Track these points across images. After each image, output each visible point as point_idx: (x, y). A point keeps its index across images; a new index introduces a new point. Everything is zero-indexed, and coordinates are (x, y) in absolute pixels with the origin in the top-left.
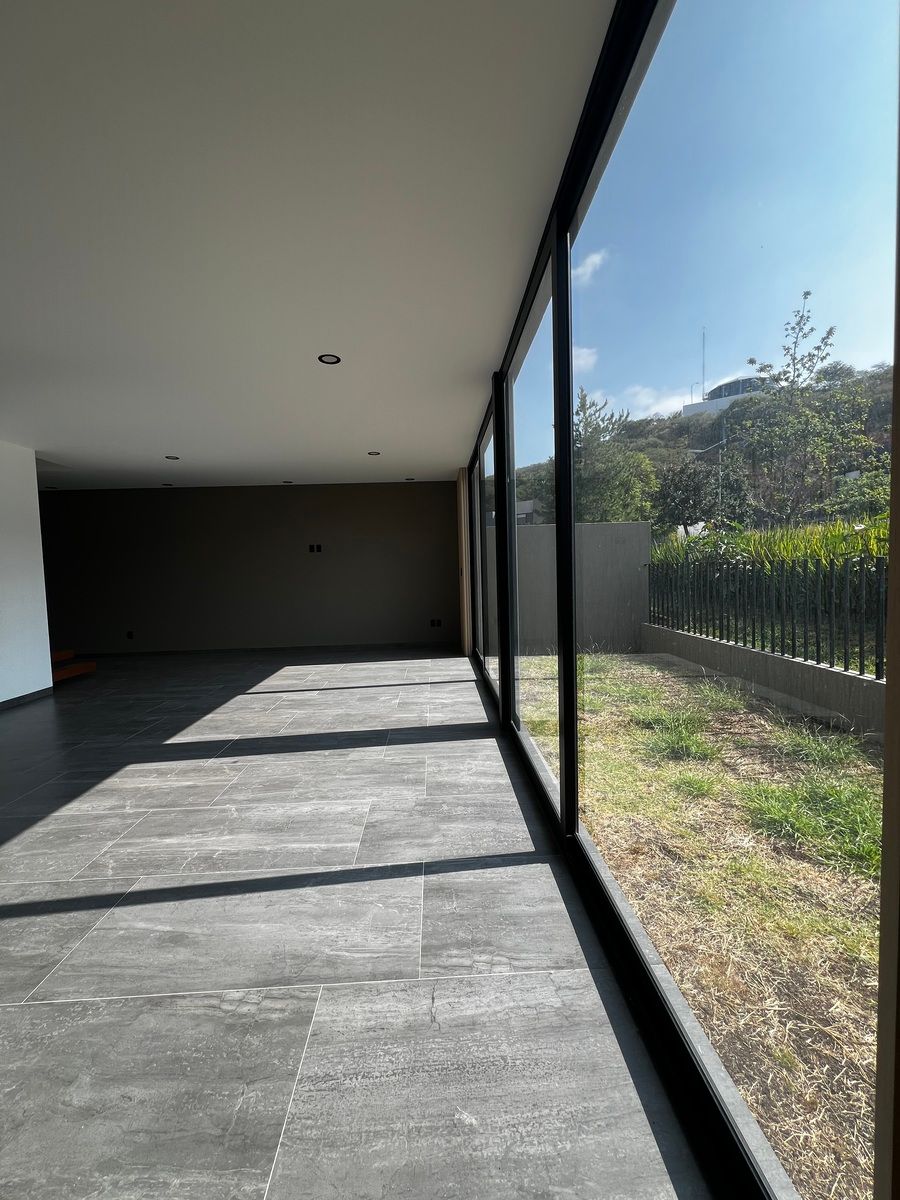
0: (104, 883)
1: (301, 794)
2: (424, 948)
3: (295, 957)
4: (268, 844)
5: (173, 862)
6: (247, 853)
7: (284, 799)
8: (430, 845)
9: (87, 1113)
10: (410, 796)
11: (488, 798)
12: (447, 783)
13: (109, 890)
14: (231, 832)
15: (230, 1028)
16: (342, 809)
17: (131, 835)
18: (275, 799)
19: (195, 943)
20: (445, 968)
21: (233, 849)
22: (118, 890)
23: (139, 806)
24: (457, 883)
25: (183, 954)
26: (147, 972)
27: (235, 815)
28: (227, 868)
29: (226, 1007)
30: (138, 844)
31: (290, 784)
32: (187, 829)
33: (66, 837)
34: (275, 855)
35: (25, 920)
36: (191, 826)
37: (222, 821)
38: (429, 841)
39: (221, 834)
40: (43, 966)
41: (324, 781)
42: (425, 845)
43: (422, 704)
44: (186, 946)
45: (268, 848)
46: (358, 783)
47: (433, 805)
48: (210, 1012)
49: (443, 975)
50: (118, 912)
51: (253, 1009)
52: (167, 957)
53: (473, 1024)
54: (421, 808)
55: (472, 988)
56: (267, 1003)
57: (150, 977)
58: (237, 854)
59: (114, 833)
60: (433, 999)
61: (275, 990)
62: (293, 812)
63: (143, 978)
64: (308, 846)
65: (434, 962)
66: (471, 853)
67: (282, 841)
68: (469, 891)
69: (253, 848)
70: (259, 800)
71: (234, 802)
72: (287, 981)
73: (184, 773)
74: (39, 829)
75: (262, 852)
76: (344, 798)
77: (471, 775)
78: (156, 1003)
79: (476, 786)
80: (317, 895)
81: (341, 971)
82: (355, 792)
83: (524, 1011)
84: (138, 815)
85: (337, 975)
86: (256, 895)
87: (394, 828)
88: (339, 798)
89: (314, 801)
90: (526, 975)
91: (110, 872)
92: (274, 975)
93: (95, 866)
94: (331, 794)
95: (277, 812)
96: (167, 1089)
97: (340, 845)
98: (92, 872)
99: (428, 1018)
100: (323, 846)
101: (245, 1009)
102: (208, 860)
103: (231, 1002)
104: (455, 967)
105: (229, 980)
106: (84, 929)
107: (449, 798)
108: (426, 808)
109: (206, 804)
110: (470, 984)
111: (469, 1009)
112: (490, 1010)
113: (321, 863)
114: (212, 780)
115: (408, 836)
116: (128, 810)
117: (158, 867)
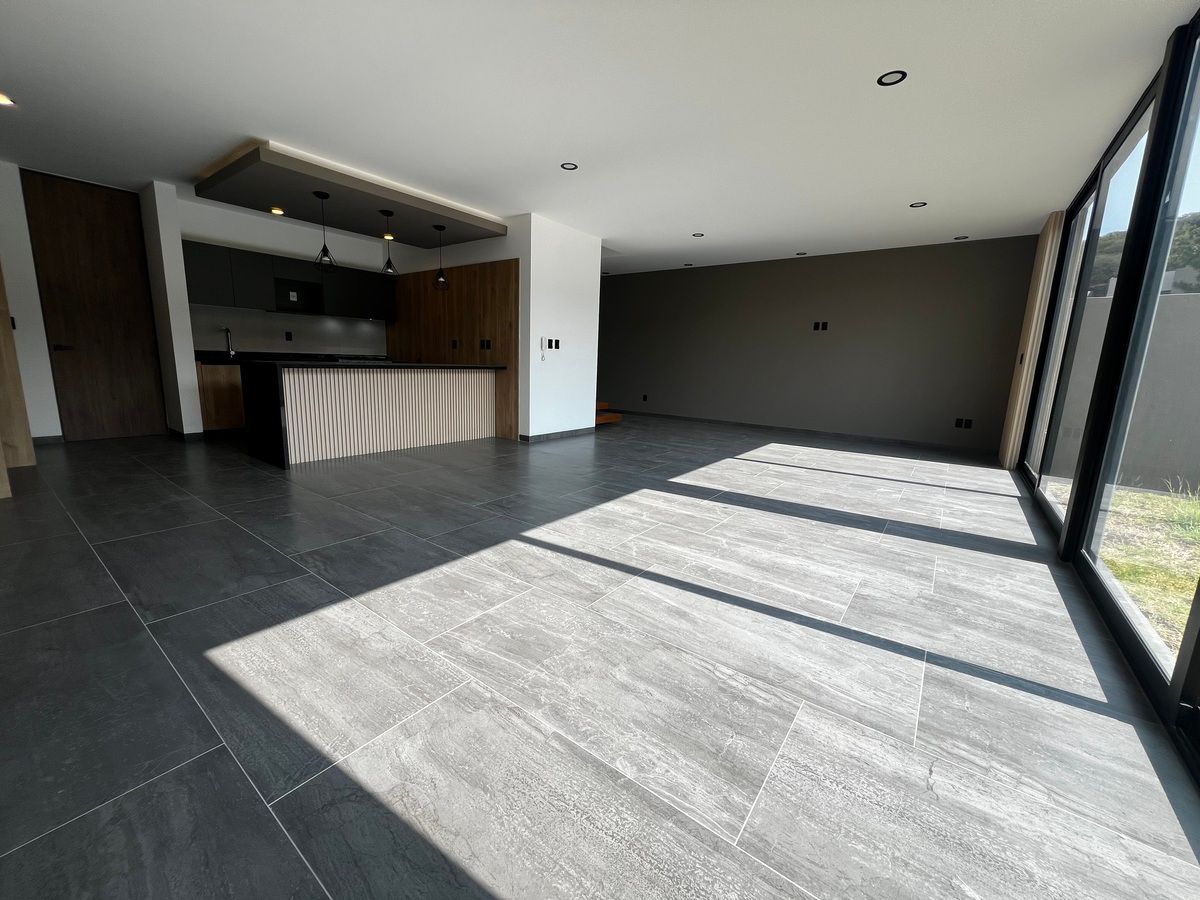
0: (631, 559)
1: (786, 549)
2: (921, 724)
3: (777, 668)
4: (755, 577)
5: (677, 562)
6: (735, 577)
7: (770, 548)
8: (937, 639)
9: (625, 687)
10: (912, 587)
11: (1028, 623)
12: (965, 590)
13: (633, 564)
14: (722, 557)
15: (723, 690)
16: (829, 573)
17: (648, 535)
18: (761, 545)
19: (693, 622)
20: (949, 753)
21: (724, 569)
22: (639, 567)
23: (652, 518)
24: (973, 687)
25: (684, 625)
26: (660, 626)
27: (726, 546)
28: (719, 581)
29: (718, 674)
30: (652, 542)
31: (777, 538)
32: (688, 544)
33: (607, 522)
34: (761, 587)
35: (585, 563)
36: (691, 543)
37: (715, 547)
38: (936, 635)
39: (715, 555)
40: (597, 595)
41: (810, 545)
42: (930, 637)
43: (934, 505)
44: (687, 621)
45: (754, 580)
46: (847, 556)
47: (944, 604)
48: (707, 672)
49: (944, 757)
50: (641, 580)
51: (741, 687)
52: (675, 622)
53: (985, 820)
54: (927, 602)
55: (985, 788)
56: (754, 689)
57: (662, 629)
58: (727, 574)
59: (636, 530)
60: (931, 772)
61: (760, 683)
62: (778, 560)
63: (658, 628)
64: (792, 591)
65: (934, 741)
66: (996, 666)
67: (767, 579)
68: (990, 701)
69: (741, 575)
70: (747, 542)
71: (725, 536)
72: (771, 683)
73: (685, 504)
74: (590, 513)
75: (750, 581)
76: (831, 565)
77: (1002, 592)
78: (668, 648)
79: (1011, 606)
80: (801, 632)
81: (824, 698)
82: (843, 563)
83: (1069, 850)
84: (652, 524)
85: (818, 700)
86: (743, 609)
87: (889, 608)
88: (825, 563)
89: (800, 558)
90: (1076, 818)
91: (634, 554)
92: (759, 672)
93: (624, 546)
94: (818, 558)
95: (764, 556)
96: (676, 703)
97: (825, 601)
98: (622, 549)
99: (924, 784)
100: (808, 596)
101: (734, 684)
102: (704, 570)
103: (723, 673)
104: (962, 759)
105: (721, 658)
106: (620, 582)
107: (968, 605)
108: (932, 604)
109: (702, 531)
110: (983, 782)
111: (981, 803)
112: (1011, 821)
113: (804, 609)
114: (707, 516)
115: (906, 620)
116: (644, 518)
117: (667, 562)
